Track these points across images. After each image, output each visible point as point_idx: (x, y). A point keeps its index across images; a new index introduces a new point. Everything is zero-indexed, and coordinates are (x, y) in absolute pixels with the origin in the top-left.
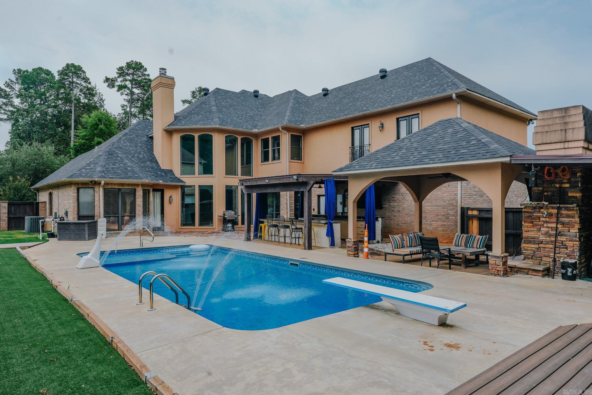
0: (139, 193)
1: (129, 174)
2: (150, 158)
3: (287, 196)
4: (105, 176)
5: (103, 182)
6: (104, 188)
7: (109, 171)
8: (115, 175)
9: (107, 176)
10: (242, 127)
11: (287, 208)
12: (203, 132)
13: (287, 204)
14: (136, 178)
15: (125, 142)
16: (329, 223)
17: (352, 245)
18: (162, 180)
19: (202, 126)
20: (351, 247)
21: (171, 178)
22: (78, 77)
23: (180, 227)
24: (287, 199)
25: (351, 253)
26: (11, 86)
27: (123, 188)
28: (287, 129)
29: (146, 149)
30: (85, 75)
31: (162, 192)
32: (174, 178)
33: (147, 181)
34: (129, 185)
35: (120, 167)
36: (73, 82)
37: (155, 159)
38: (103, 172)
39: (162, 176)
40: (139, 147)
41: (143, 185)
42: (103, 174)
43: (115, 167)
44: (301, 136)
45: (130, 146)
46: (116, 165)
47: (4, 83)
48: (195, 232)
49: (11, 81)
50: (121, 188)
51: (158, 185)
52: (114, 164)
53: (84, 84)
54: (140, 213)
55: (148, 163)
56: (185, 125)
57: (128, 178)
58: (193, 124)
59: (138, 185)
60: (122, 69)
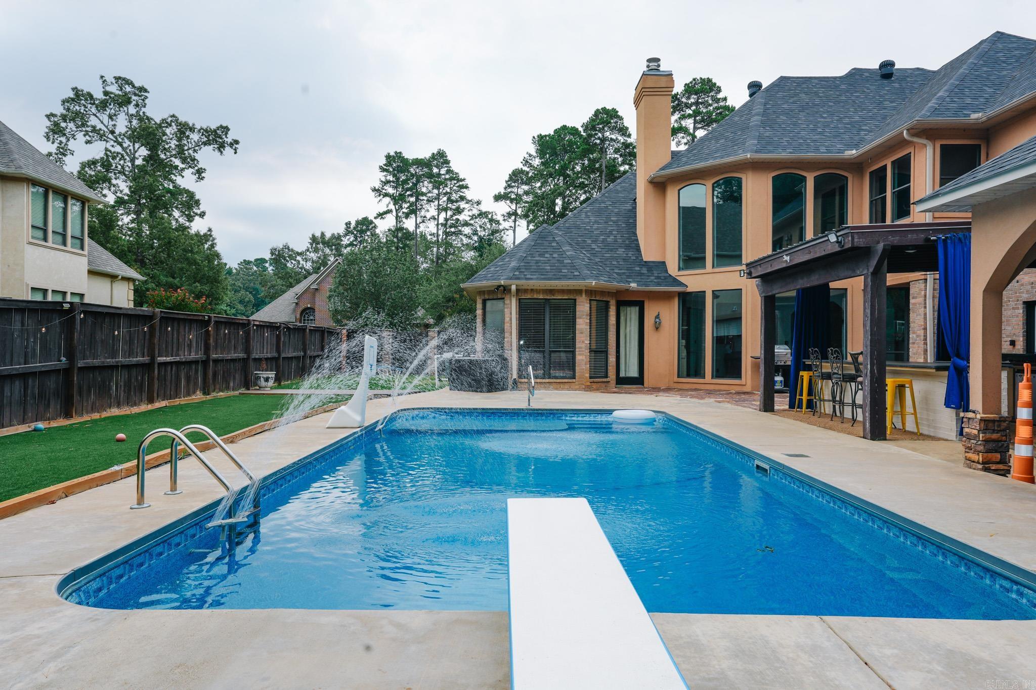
0: (583, 308)
1: (563, 271)
2: (627, 242)
3: (925, 307)
4: (520, 276)
5: (514, 288)
6: (520, 299)
7: (528, 268)
8: (537, 274)
9: (523, 276)
10: (817, 150)
11: (925, 339)
12: (722, 173)
13: (925, 329)
14: (575, 277)
15: (587, 216)
16: (952, 368)
17: (976, 432)
18: (634, 282)
19: (718, 161)
20: (976, 437)
21: (658, 277)
22: (612, 129)
23: (676, 379)
24: (925, 314)
25: (975, 457)
26: (530, 164)
27: (553, 297)
28: (927, 132)
29: (623, 226)
30: (623, 123)
31: (641, 305)
32: (666, 278)
33: (594, 284)
34: (562, 291)
35: (551, 259)
36: (603, 140)
37: (635, 242)
38: (518, 269)
39: (641, 274)
40: (612, 223)
41: (591, 292)
42: (517, 273)
43: (542, 259)
44: (980, 145)
45: (596, 222)
46: (546, 256)
47: (522, 161)
48: (701, 390)
49: (530, 155)
50: (548, 298)
51: (627, 291)
52: (541, 255)
53: (621, 139)
54: (583, 345)
55: (621, 251)
56: (686, 163)
57: (559, 279)
58: (701, 160)
59: (579, 292)
60: (676, 98)
